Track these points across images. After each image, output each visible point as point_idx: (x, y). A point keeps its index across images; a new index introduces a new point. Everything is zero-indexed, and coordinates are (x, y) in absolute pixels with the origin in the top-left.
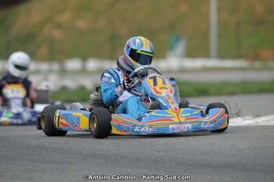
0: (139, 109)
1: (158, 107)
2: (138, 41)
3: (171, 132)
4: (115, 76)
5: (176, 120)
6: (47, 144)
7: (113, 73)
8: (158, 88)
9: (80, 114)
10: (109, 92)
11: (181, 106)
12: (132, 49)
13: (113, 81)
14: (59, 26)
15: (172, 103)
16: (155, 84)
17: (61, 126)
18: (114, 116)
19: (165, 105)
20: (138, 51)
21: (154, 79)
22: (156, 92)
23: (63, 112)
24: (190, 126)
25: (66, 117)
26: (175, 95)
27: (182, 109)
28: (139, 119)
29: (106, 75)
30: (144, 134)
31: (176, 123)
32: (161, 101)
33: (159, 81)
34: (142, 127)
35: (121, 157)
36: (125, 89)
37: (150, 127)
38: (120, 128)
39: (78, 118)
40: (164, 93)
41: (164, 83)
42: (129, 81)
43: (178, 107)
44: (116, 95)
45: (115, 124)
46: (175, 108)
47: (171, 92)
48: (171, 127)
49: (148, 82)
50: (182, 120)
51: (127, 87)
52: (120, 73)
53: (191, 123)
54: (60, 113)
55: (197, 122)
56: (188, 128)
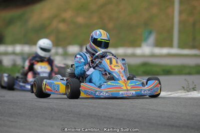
0: (100, 79)
1: (112, 78)
2: (98, 32)
3: (121, 96)
4: (84, 57)
5: (124, 88)
6: (55, 107)
7: (83, 55)
8: (113, 66)
9: (60, 83)
10: (80, 68)
11: (128, 79)
12: (94, 38)
13: (82, 60)
14: (64, 21)
15: (123, 76)
16: (111, 63)
17: (47, 91)
18: (82, 84)
19: (117, 77)
20: (99, 40)
21: (111, 59)
22: (112, 69)
23: (48, 81)
24: (134, 92)
25: (50, 84)
26: (124, 71)
27: (129, 81)
28: (100, 87)
29: (78, 56)
30: (102, 97)
31: (125, 90)
32: (114, 75)
33: (114, 61)
34: (101, 92)
35: (109, 117)
37: (107, 92)
38: (86, 93)
39: (58, 86)
40: (117, 70)
41: (117, 62)
43: (126, 79)
44: (84, 71)
45: (83, 90)
46: (124, 80)
47: (122, 69)
48: (121, 92)
49: (106, 61)
50: (129, 88)
51: (91, 66)
52: (88, 55)
53: (134, 90)
54: (46, 82)
55: (139, 90)
56: (133, 94)
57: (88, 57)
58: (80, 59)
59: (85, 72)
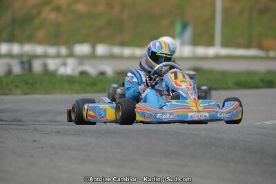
0: (158, 101)
1: (177, 97)
2: (157, 43)
3: (189, 119)
4: (137, 75)
5: (195, 109)
7: (136, 73)
8: (178, 82)
9: (107, 106)
10: (132, 90)
11: (199, 98)
12: (152, 52)
13: (135, 80)
15: (192, 94)
16: (176, 77)
17: (89, 118)
18: (137, 105)
19: (185, 96)
20: (158, 54)
21: (176, 74)
22: (177, 85)
23: (91, 105)
24: (207, 115)
25: (94, 109)
26: (194, 87)
27: (201, 101)
29: (129, 74)
30: (165, 120)
31: (195, 111)
32: (181, 92)
33: (180, 75)
34: (164, 114)
36: (148, 86)
37: (171, 114)
39: (105, 110)
40: (184, 86)
41: (184, 77)
42: (151, 79)
43: (196, 98)
44: (139, 92)
45: (139, 111)
46: (194, 99)
47: (191, 85)
48: (190, 114)
49: (169, 77)
50: (200, 109)
51: (149, 84)
52: (142, 73)
53: (208, 112)
54: (88, 106)
55: (214, 111)
56: (205, 116)
57: (142, 76)
58: (132, 77)
59: (140, 94)
